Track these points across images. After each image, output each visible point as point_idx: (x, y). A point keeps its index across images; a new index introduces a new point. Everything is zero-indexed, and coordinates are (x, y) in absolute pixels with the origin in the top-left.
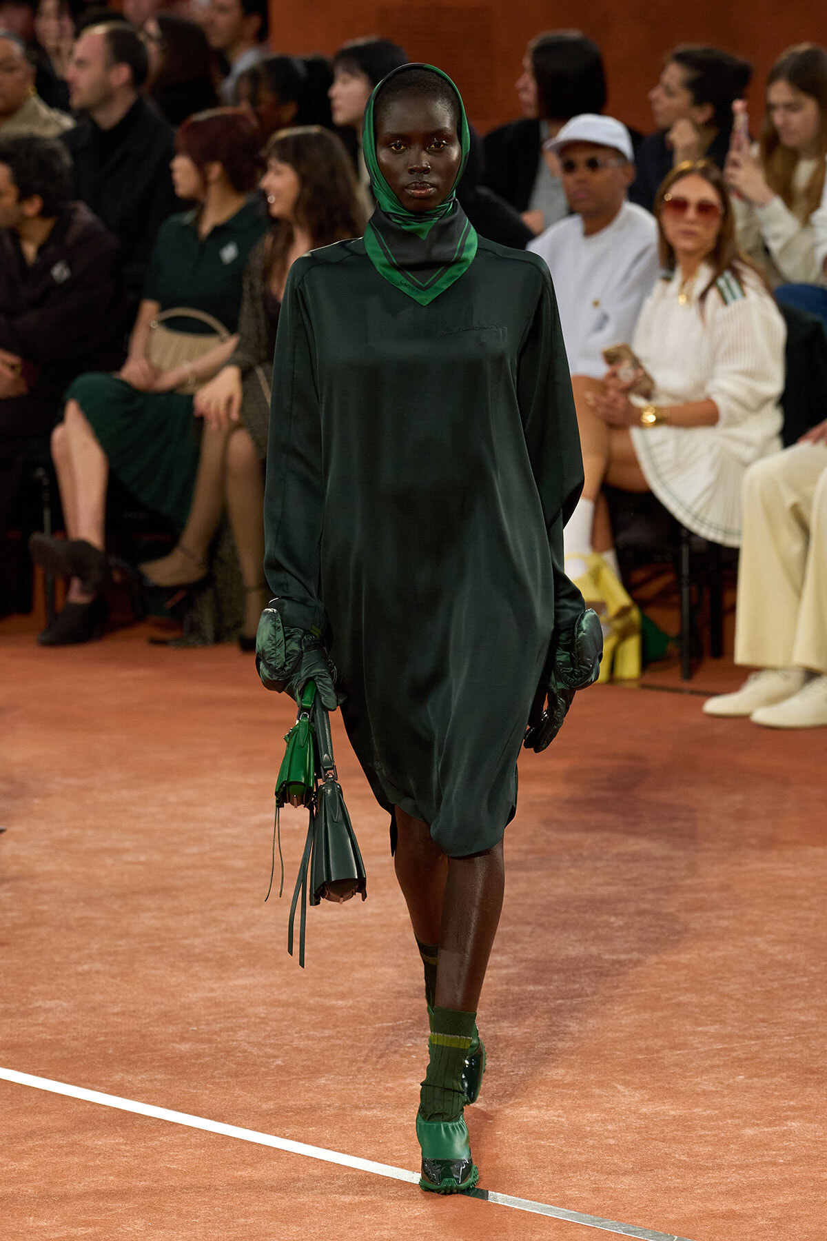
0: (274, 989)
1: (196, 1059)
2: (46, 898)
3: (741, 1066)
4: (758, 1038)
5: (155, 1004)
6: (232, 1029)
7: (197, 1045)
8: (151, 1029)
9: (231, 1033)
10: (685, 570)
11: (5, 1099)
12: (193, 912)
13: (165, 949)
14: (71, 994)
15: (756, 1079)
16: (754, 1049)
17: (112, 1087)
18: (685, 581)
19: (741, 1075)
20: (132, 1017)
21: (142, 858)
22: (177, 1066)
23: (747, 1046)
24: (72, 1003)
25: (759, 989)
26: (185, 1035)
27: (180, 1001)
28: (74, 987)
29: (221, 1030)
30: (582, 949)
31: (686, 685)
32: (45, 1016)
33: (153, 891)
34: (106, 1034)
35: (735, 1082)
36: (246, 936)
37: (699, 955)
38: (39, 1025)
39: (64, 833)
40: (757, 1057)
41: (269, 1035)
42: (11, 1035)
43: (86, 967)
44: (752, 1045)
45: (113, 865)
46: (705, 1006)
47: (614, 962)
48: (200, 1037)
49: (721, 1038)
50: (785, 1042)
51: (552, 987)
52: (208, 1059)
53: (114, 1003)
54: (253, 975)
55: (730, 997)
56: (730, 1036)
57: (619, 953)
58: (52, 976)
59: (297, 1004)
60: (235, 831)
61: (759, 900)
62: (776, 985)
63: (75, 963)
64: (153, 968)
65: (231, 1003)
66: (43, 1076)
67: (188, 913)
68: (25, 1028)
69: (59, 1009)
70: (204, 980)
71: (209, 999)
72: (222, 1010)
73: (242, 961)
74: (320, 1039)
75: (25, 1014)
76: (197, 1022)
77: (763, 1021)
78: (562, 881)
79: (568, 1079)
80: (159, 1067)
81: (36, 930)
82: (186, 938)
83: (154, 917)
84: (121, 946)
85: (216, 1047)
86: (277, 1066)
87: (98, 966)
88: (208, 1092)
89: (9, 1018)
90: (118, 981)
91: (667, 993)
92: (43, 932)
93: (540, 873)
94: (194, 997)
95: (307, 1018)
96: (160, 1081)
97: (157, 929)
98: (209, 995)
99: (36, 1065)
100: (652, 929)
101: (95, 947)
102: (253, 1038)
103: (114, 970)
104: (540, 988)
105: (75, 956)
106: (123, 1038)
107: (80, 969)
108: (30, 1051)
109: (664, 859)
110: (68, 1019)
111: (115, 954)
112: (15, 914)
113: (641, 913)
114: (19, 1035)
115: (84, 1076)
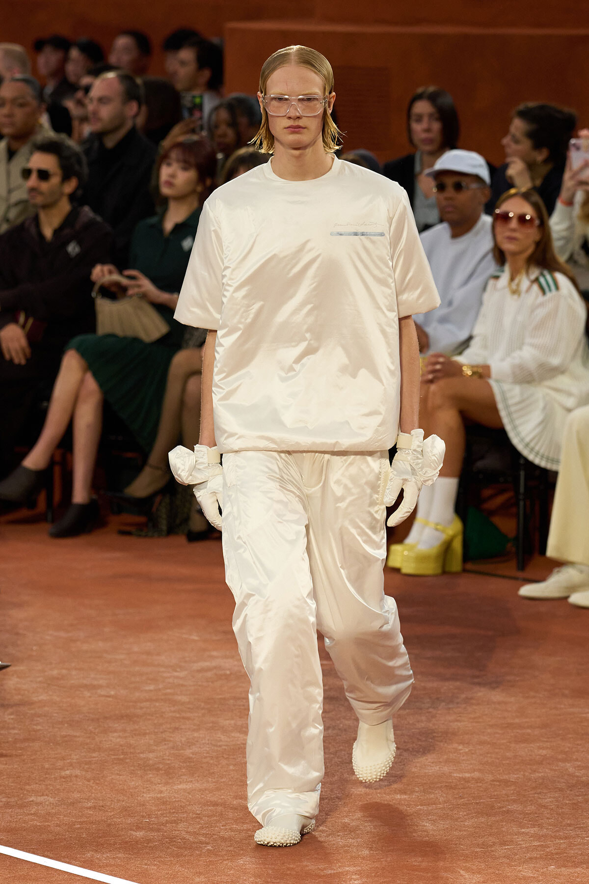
0: (207, 792)
1: (148, 844)
2: (40, 720)
3: (552, 859)
4: (566, 838)
5: (119, 801)
6: (175, 822)
7: (149, 832)
8: (115, 820)
9: (174, 825)
10: (522, 490)
11: (5, 869)
12: (149, 734)
13: (127, 761)
14: (56, 792)
15: (563, 869)
16: (563, 846)
17: (84, 862)
18: (521, 497)
19: (553, 865)
20: (101, 810)
21: (112, 693)
22: (132, 847)
23: (557, 843)
24: (56, 799)
25: (567, 802)
26: (141, 826)
27: (137, 799)
28: (58, 787)
29: (167, 822)
30: (437, 768)
31: (520, 574)
32: (36, 808)
33: (120, 717)
34: (81, 823)
35: (547, 870)
36: (188, 752)
37: (524, 775)
38: (32, 814)
39: (55, 672)
40: (565, 853)
41: (202, 827)
42: (11, 822)
43: (68, 772)
44: (562, 843)
45: (90, 697)
46: (527, 814)
47: (461, 779)
48: (151, 827)
49: (538, 837)
50: (586, 841)
51: (414, 796)
52: (156, 843)
53: (88, 799)
54: (191, 781)
55: (545, 807)
56: (545, 836)
57: (465, 772)
58: (42, 778)
59: (224, 804)
60: (182, 674)
61: (570, 736)
62: (580, 799)
63: (59, 769)
64: (118, 774)
65: (174, 802)
66: (34, 853)
67: (145, 734)
68: (21, 817)
69: (47, 803)
70: (156, 785)
71: (158, 799)
72: (168, 807)
73: (184, 770)
74: (240, 831)
75: (21, 806)
76: (149, 816)
77: (570, 825)
78: (424, 718)
79: (424, 864)
80: (120, 848)
81: (31, 745)
82: (142, 753)
83: (119, 737)
84: (94, 757)
85: (163, 835)
86: (208, 850)
87: (78, 772)
88: (155, 867)
89: (10, 809)
90: (91, 783)
91: (499, 803)
92: (36, 745)
93: (407, 711)
94: (147, 796)
95: (231, 815)
96: (120, 858)
97: (121, 746)
98: (159, 795)
99: (29, 844)
100: (489, 755)
101: (75, 757)
102: (190, 829)
103: (89, 775)
104: (405, 797)
105: (60, 763)
106: (94, 826)
107: (63, 773)
108: (24, 833)
109: (499, 703)
110: (54, 811)
111: (90, 763)
112: (16, 731)
113: (482, 743)
114: (16, 821)
115: (63, 854)
